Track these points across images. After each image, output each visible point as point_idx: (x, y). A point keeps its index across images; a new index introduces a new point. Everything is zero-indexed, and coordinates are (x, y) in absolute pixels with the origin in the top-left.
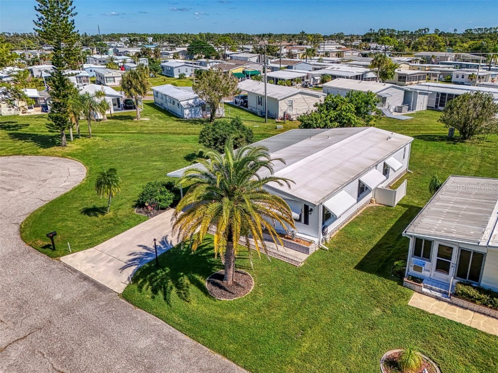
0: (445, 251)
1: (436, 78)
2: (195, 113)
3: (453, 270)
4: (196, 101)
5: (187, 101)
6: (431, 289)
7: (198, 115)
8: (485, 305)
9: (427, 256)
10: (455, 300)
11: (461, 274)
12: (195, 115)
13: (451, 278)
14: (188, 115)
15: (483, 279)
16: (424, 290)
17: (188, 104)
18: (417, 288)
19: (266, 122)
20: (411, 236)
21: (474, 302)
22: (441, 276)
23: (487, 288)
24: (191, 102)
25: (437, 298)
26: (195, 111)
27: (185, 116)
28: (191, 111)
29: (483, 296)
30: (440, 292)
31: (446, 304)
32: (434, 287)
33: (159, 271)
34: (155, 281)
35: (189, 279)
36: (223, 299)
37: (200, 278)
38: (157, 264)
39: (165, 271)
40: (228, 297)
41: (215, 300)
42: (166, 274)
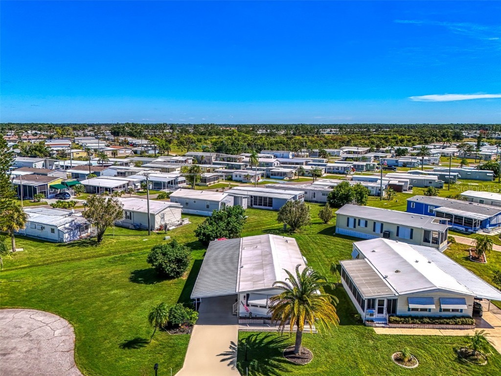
0: (381, 303)
1: (223, 178)
2: (74, 236)
3: (385, 311)
4: (72, 224)
5: (63, 226)
6: (378, 323)
7: (76, 237)
8: (403, 323)
9: (373, 307)
10: (391, 325)
11: (389, 312)
12: (73, 238)
13: (385, 315)
14: (67, 239)
15: (398, 311)
16: (377, 325)
17: (66, 228)
18: (374, 325)
19: (149, 235)
20: (366, 299)
21: (399, 323)
22: (380, 315)
23: (400, 315)
24: (67, 225)
25: (383, 327)
26: (74, 234)
27: (64, 240)
28: (70, 234)
29: (402, 319)
30: (383, 323)
31: (387, 328)
32: (379, 322)
33: (251, 363)
34: (258, 369)
35: (275, 361)
36: (306, 363)
37: (280, 358)
38: (246, 360)
39: (255, 361)
40: (307, 361)
41: (303, 365)
42: (258, 363)
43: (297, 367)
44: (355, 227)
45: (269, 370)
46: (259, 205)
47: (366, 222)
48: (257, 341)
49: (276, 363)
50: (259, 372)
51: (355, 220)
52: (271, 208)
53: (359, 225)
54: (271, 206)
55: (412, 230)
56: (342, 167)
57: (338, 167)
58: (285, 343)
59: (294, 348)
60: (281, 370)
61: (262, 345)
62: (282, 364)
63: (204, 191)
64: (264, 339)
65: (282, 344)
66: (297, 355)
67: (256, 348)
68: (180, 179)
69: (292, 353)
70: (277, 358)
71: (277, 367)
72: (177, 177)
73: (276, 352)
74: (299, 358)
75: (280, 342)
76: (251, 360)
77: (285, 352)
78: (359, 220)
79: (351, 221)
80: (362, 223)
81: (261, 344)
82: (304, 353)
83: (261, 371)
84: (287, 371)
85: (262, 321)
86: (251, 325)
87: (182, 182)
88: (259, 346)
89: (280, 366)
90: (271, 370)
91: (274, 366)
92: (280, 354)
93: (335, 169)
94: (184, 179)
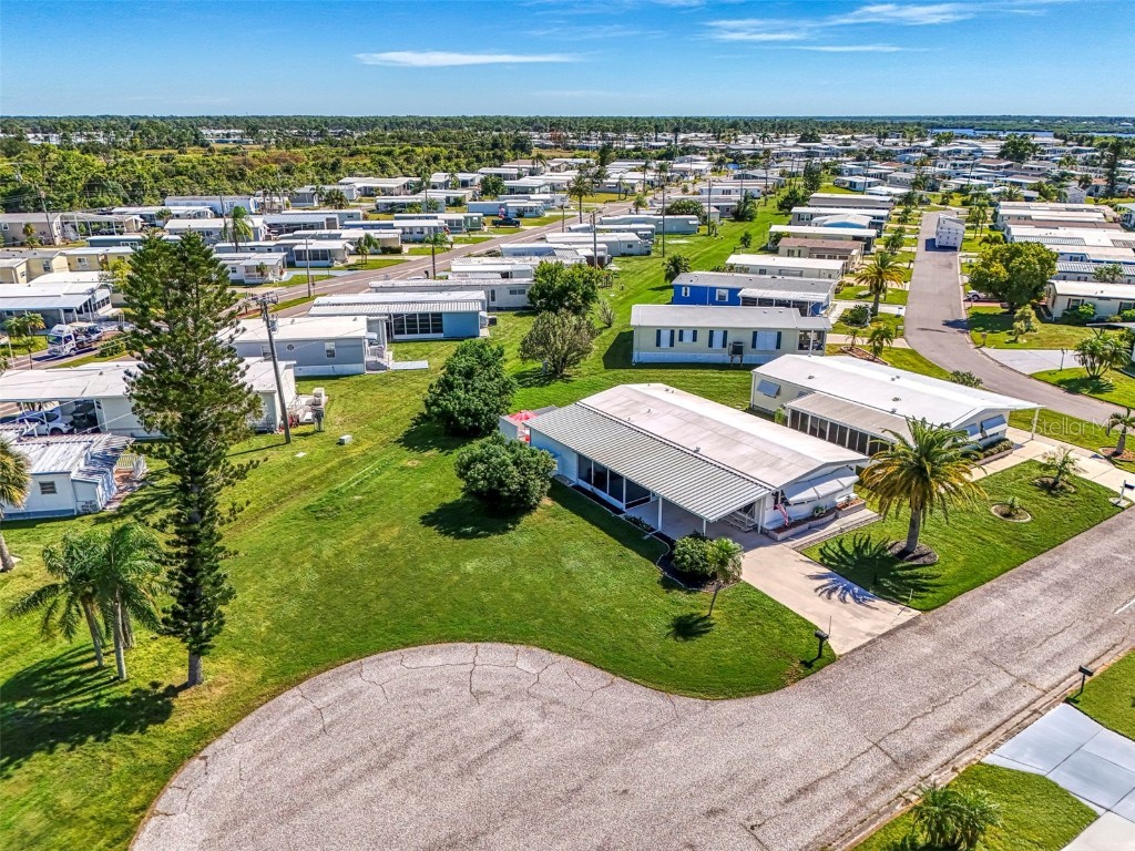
4: (87, 458)
5: (76, 469)
7: (112, 491)
14: (102, 499)
19: (289, 441)
24: (81, 465)
27: (100, 505)
44: (672, 345)
46: (422, 332)
47: (695, 332)
51: (672, 332)
52: (442, 335)
53: (681, 339)
54: (441, 331)
55: (779, 334)
56: (429, 228)
57: (422, 228)
63: (297, 320)
68: (102, 294)
72: (93, 291)
78: (681, 332)
79: (665, 335)
80: (688, 337)
87: (105, 302)
93: (415, 233)
94: (105, 293)
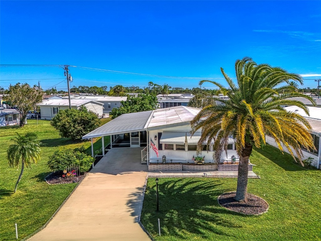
33: (168, 215)
34: (180, 224)
35: (206, 211)
36: (261, 213)
37: (214, 207)
38: (158, 210)
39: (173, 213)
40: (262, 211)
41: (256, 217)
42: (179, 215)
43: (248, 219)
45: (199, 224)
48: (175, 188)
49: (209, 214)
50: (181, 228)
58: (218, 189)
59: (235, 194)
60: (220, 224)
61: (184, 192)
62: (219, 215)
63: (123, 97)
64: (185, 185)
65: (213, 190)
66: (242, 202)
67: (174, 195)
69: (232, 199)
70: (210, 207)
71: (213, 220)
73: (206, 200)
74: (245, 206)
75: (210, 187)
76: (167, 211)
77: (220, 200)
81: (181, 191)
82: (252, 200)
83: (184, 226)
84: (231, 225)
85: (180, 167)
86: (164, 171)
88: (178, 192)
89: (217, 218)
90: (202, 224)
91: (207, 218)
92: (214, 202)
